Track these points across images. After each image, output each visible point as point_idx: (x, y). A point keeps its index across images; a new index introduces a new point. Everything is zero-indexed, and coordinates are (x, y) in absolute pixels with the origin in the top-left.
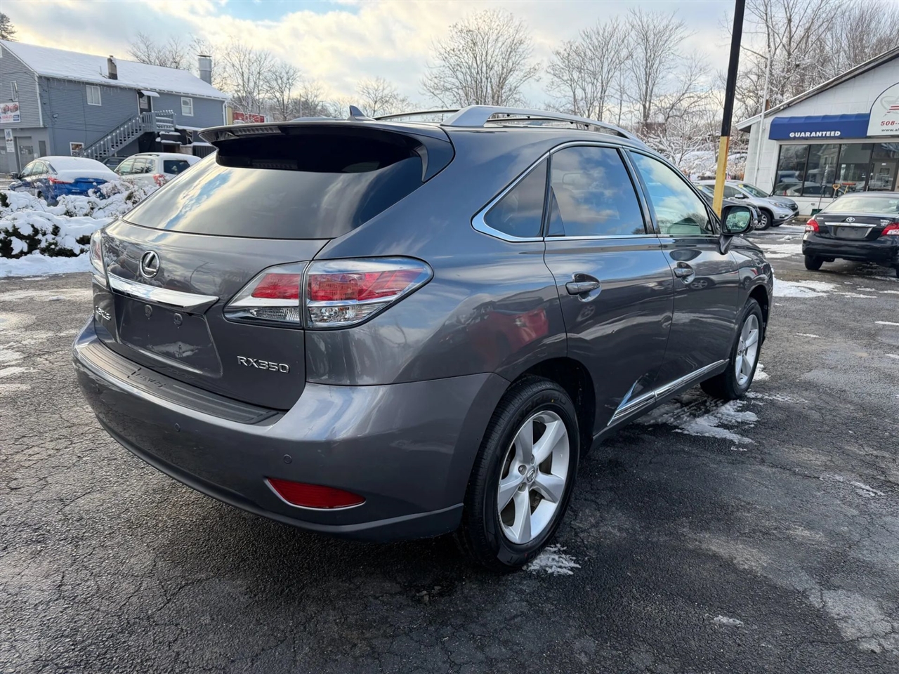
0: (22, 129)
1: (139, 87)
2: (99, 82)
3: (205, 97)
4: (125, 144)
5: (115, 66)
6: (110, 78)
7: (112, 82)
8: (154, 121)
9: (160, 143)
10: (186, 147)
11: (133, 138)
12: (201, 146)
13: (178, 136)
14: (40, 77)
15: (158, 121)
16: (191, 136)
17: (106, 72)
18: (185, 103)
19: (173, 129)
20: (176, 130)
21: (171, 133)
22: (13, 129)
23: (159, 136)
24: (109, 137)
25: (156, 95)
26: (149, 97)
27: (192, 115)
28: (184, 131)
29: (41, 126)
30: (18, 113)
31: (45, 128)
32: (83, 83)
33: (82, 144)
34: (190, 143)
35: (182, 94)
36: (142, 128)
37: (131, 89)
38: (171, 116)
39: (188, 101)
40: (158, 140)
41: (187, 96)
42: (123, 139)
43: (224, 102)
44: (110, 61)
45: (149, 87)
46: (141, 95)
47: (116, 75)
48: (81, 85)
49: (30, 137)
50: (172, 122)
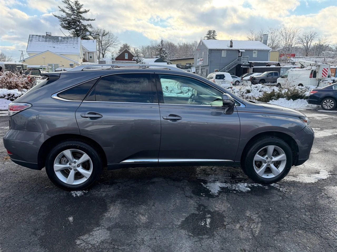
0: (203, 66)
1: (239, 49)
2: (226, 49)
3: (262, 50)
4: (231, 68)
5: (232, 43)
6: (230, 47)
7: (231, 48)
8: (242, 60)
9: (242, 67)
10: (251, 69)
11: (234, 66)
12: (256, 68)
13: (249, 65)
14: (209, 50)
15: (243, 60)
16: (253, 65)
17: (229, 45)
18: (255, 53)
19: (248, 62)
20: (249, 63)
21: (246, 64)
22: (201, 66)
23: (242, 65)
24: (226, 67)
25: (244, 51)
26: (242, 52)
27: (256, 57)
28: (251, 63)
29: (207, 65)
30: (203, 61)
31: (208, 65)
32: (221, 50)
33: (218, 69)
34: (253, 67)
35: (254, 50)
36: (237, 63)
37: (236, 50)
38: (248, 58)
39: (256, 52)
40: (242, 66)
41: (255, 50)
42: (230, 67)
43: (269, 51)
44: (231, 41)
45: (242, 48)
46: (239, 52)
47: (232, 46)
48: (220, 51)
49: (205, 68)
50: (248, 60)
